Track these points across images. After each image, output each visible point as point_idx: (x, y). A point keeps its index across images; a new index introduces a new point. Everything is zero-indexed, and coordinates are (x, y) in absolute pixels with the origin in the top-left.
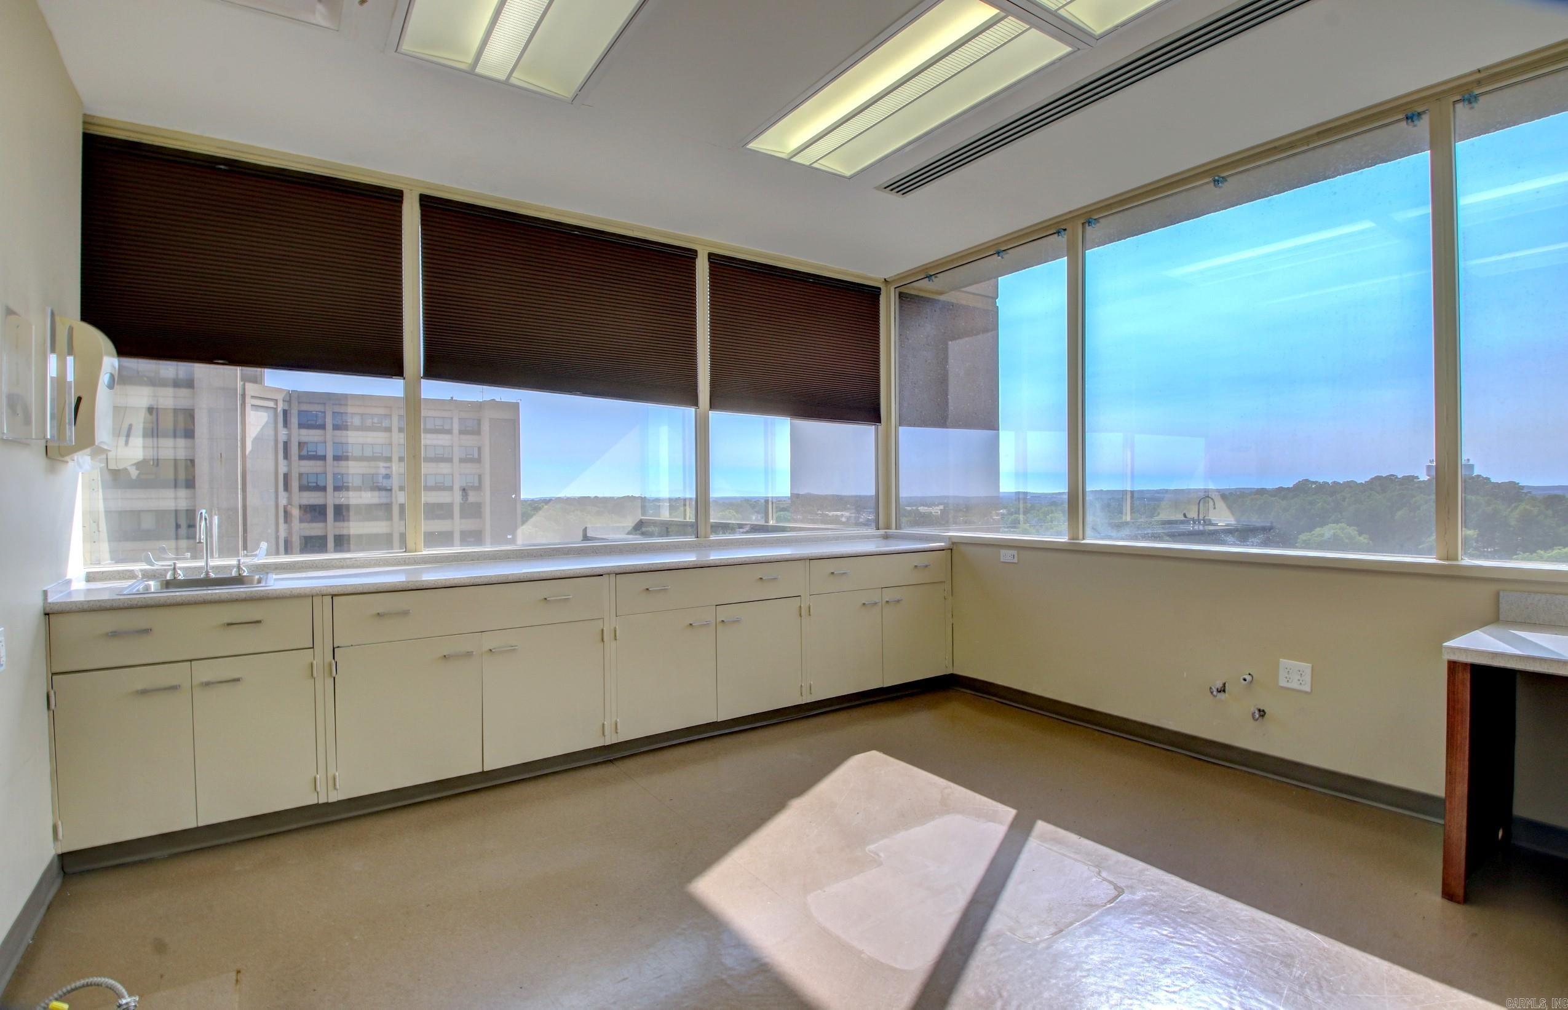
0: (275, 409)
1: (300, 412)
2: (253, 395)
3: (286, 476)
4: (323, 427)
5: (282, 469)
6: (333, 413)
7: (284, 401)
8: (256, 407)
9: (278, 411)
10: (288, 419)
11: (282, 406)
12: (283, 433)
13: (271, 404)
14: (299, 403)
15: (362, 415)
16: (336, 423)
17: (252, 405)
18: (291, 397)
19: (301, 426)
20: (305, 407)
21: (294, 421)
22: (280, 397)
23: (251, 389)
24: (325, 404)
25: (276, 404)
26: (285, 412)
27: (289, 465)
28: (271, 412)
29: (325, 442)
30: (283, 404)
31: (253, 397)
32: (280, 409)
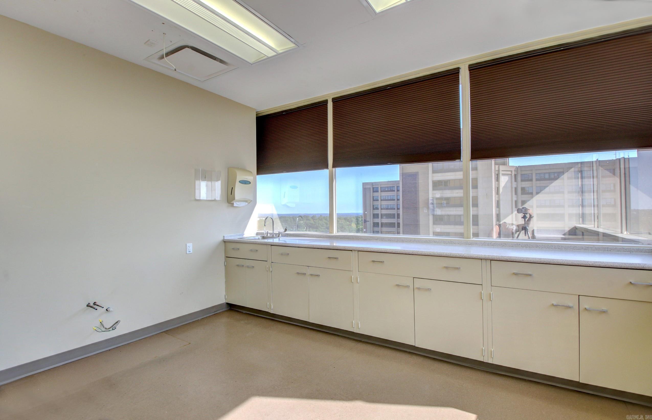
0: (511, 174)
1: (522, 175)
2: (502, 170)
3: (516, 202)
4: (531, 180)
5: (514, 199)
6: (536, 174)
7: (515, 171)
8: (503, 175)
9: (513, 175)
10: (517, 177)
11: (514, 173)
12: (514, 185)
13: (510, 173)
14: (521, 171)
15: (549, 173)
16: (537, 178)
17: (502, 174)
18: (518, 169)
19: (522, 181)
20: (523, 173)
21: (519, 178)
22: (513, 169)
23: (502, 168)
24: (532, 170)
25: (512, 172)
26: (515, 175)
27: (517, 197)
28: (510, 175)
29: (532, 187)
30: (515, 172)
31: (502, 171)
32: (513, 174)
